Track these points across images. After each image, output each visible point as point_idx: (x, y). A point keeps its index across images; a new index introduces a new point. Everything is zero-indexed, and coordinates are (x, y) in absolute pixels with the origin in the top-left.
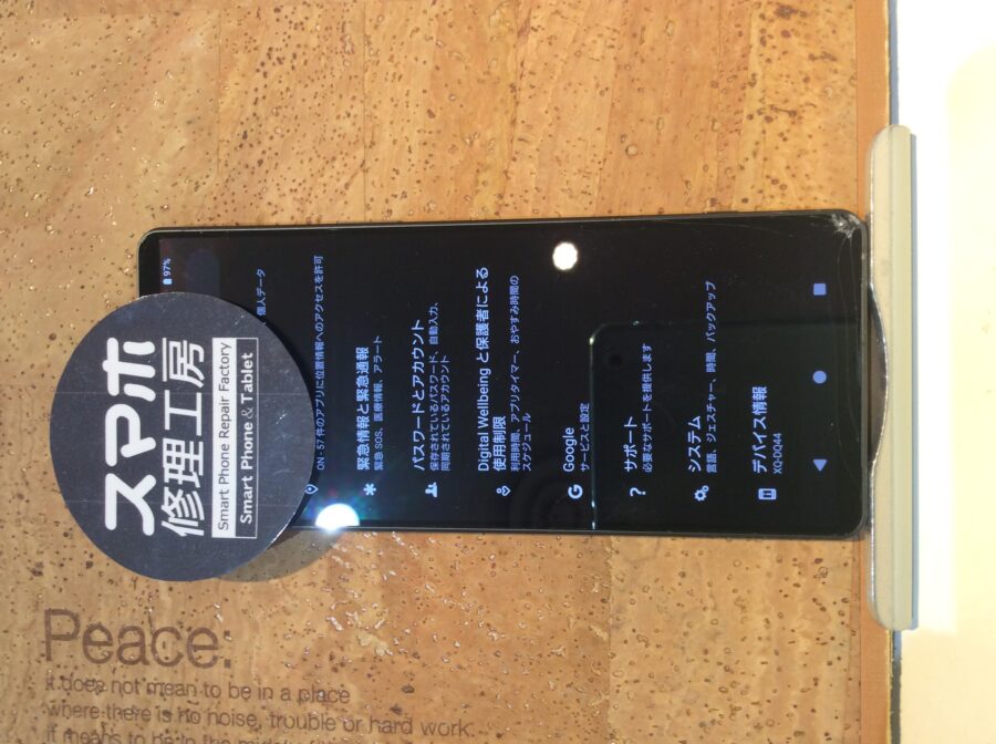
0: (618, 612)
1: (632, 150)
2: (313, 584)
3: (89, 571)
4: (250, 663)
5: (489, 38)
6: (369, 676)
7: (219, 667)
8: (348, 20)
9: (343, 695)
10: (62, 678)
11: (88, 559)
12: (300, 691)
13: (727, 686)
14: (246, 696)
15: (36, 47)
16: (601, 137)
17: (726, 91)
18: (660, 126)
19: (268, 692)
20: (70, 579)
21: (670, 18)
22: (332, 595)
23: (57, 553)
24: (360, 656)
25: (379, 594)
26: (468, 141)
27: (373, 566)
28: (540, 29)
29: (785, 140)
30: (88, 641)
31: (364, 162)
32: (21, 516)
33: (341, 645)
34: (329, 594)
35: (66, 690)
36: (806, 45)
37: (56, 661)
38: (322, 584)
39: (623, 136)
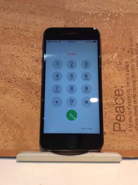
4: (121, 82)
6: (122, 57)
7: (123, 89)
9: (126, 62)
10: (129, 127)
12: (126, 71)
14: (129, 83)
19: (127, 78)
22: (106, 65)
24: (118, 59)
30: (120, 120)
31: (16, 57)
33: (116, 63)
35: (132, 127)
37: (126, 129)
39: (17, 10)
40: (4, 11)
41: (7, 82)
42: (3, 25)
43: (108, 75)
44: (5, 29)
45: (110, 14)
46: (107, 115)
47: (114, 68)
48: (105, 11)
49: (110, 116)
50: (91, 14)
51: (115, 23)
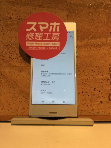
8: (6, 45)
15: (4, 101)
16: (27, 7)
25: (101, 39)
27: (96, 40)
32: (91, 105)
38: (100, 48)
39: (28, 4)
40: (18, 5)
41: (23, 63)
42: (17, 17)
43: (104, 55)
44: (19, 19)
45: (104, 5)
46: (104, 88)
47: (109, 49)
48: (100, 3)
49: (106, 89)
50: (88, 6)
51: (108, 12)
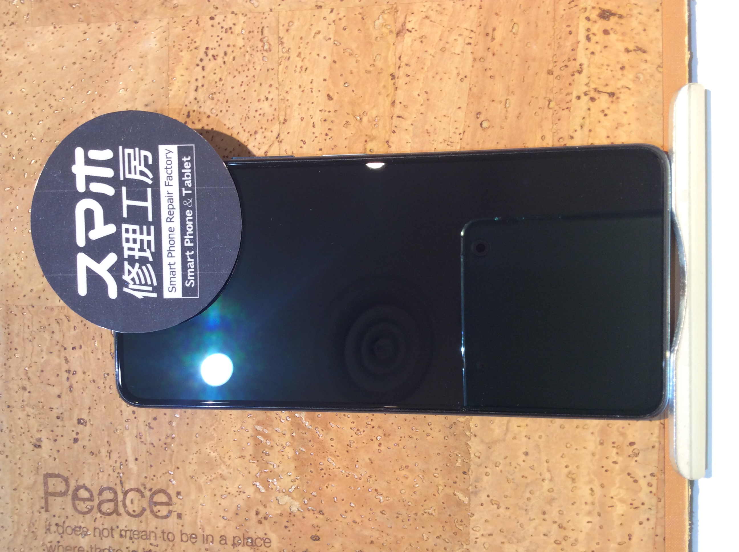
0: (476, 481)
1: (485, 125)
2: (243, 457)
3: (75, 445)
4: (196, 517)
5: (374, 38)
6: (286, 527)
7: (173, 518)
8: (265, 26)
9: (267, 541)
10: (57, 525)
11: (75, 436)
12: (234, 538)
13: (560, 539)
14: (194, 540)
15: (32, 49)
16: (461, 114)
17: (558, 77)
18: (507, 105)
19: (210, 538)
20: (61, 451)
21: (515, 20)
22: (257, 466)
23: (52, 431)
24: (279, 512)
25: (293, 466)
26: (358, 118)
27: (288, 444)
28: (413, 31)
29: (606, 115)
31: (279, 135)
32: (25, 403)
33: (264, 504)
34: (254, 465)
35: (60, 534)
36: (623, 41)
37: (52, 513)
38: (250, 458)
39: (479, 113)
42: (407, 65)
44: (393, 76)
